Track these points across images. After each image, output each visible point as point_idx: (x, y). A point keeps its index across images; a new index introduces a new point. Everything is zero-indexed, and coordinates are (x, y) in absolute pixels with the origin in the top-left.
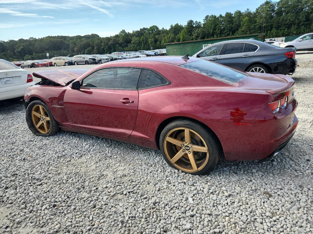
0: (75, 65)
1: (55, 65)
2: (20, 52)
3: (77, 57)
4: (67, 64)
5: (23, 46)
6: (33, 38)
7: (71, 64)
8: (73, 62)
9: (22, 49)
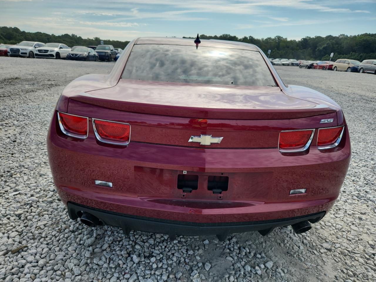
0: (359, 72)
1: (335, 69)
2: (320, 51)
3: (367, 63)
4: (349, 70)
5: (327, 44)
6: (344, 35)
7: (355, 70)
8: (359, 68)
9: (324, 48)
